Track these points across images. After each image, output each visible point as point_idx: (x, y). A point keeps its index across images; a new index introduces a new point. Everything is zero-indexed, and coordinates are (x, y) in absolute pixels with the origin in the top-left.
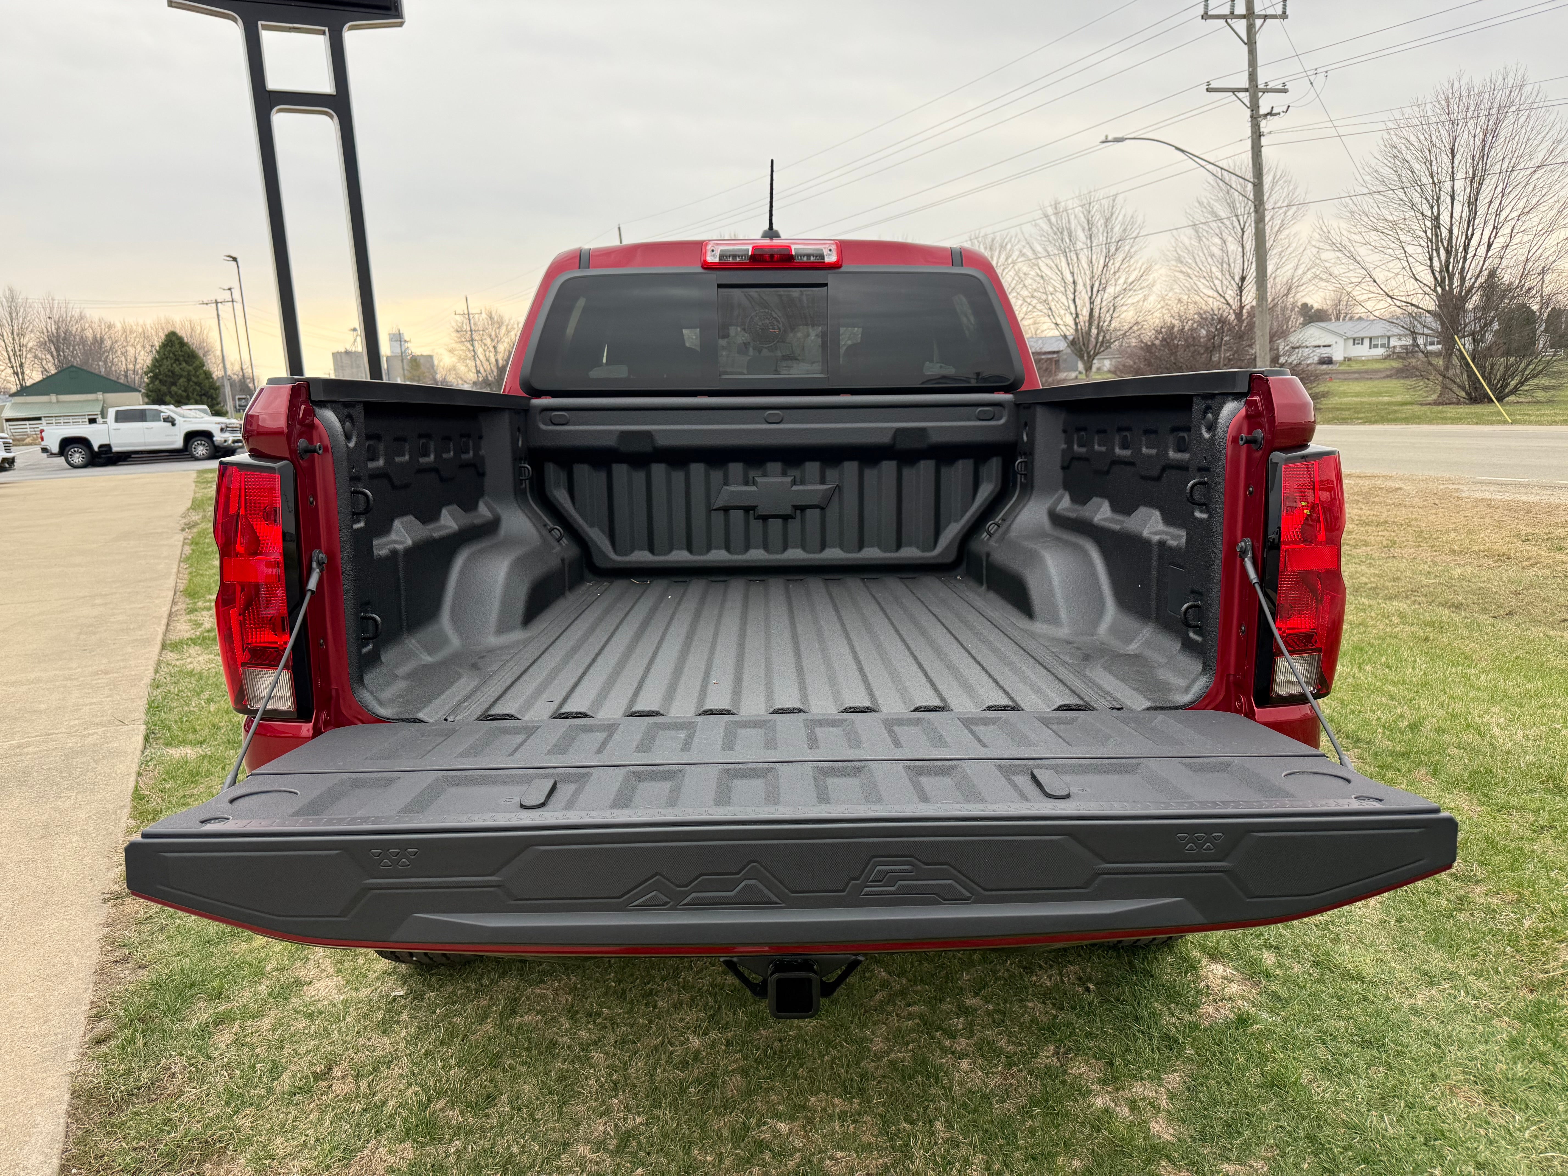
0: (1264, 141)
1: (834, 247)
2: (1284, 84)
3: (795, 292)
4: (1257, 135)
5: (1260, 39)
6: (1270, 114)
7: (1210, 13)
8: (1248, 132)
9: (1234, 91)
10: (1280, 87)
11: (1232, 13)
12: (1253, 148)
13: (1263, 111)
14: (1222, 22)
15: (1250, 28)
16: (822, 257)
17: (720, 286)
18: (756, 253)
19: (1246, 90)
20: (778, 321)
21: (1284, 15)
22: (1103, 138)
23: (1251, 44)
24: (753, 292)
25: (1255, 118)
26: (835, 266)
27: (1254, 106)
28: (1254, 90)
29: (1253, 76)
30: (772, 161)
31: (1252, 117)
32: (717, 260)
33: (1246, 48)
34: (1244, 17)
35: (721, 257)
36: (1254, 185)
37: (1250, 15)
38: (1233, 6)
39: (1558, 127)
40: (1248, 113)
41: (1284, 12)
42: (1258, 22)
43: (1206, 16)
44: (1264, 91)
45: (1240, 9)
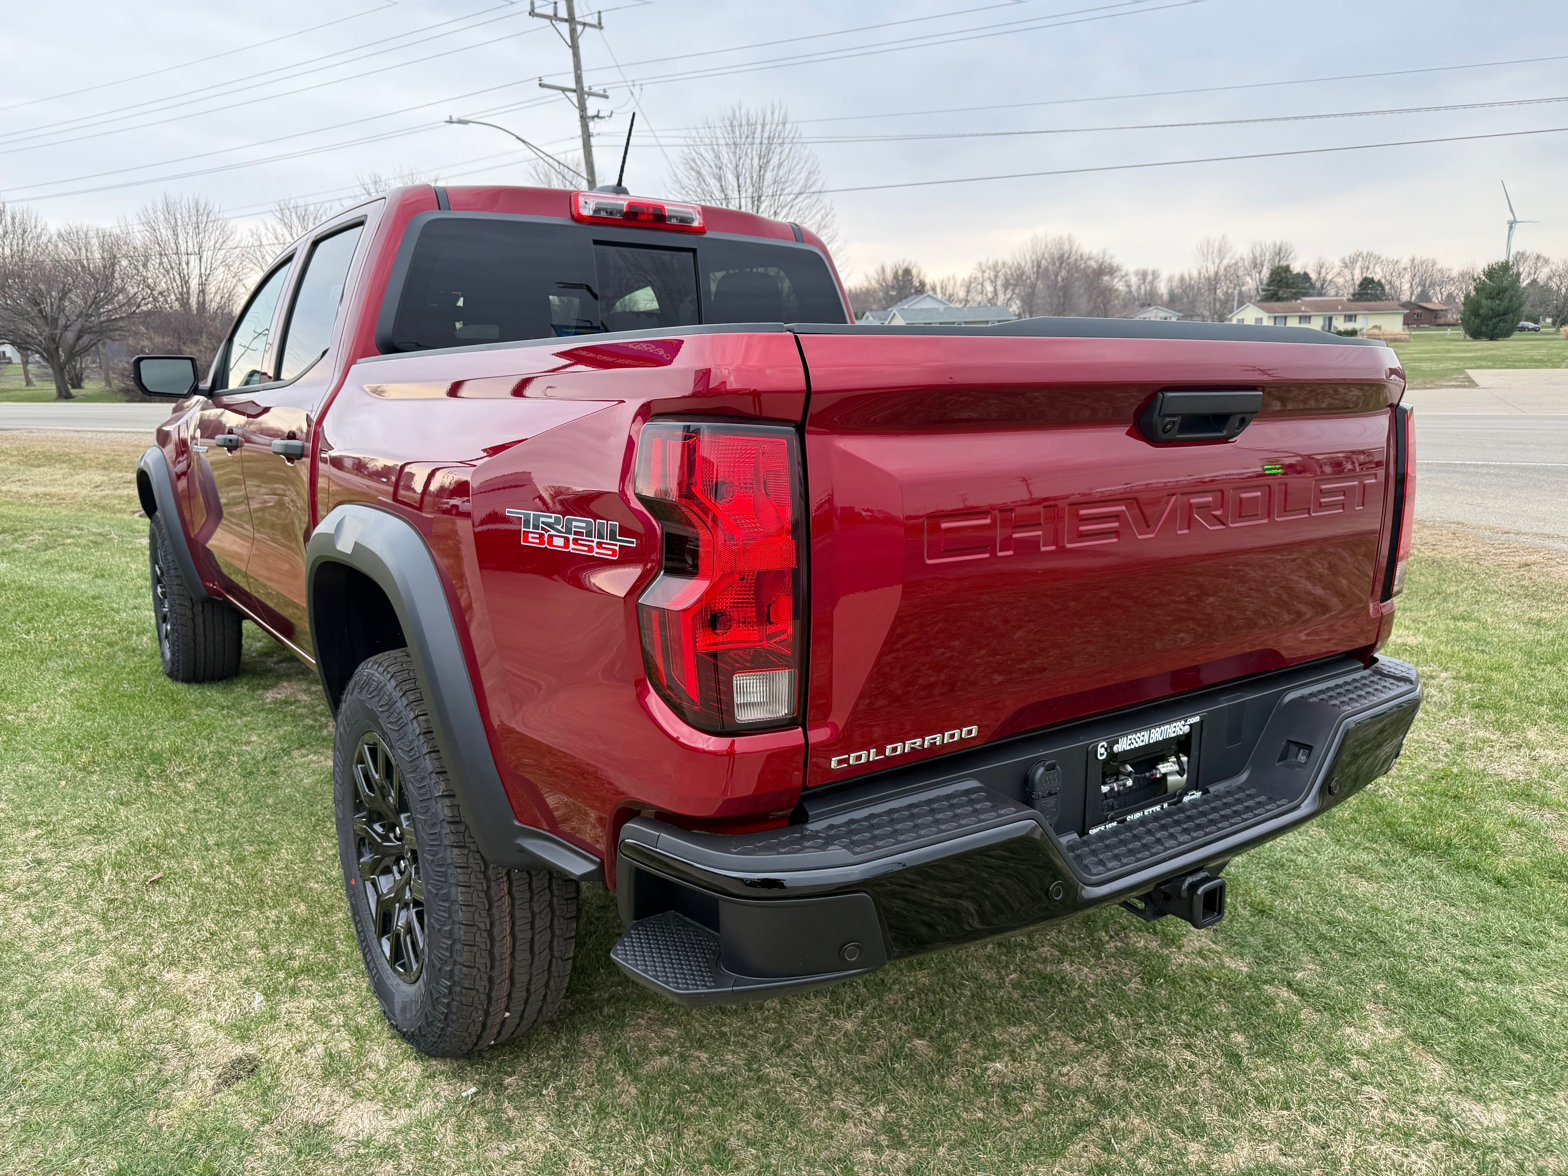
0: (593, 141)
1: (699, 212)
2: (605, 91)
3: (666, 255)
4: (587, 136)
5: (582, 43)
6: (597, 116)
7: (536, 11)
8: (579, 131)
9: (564, 90)
10: (601, 92)
11: (556, 15)
12: (584, 146)
13: (591, 112)
14: (547, 22)
15: (573, 32)
16: (689, 220)
17: (596, 242)
18: (632, 210)
19: (574, 91)
21: (600, 26)
22: (448, 119)
23: (575, 47)
24: (630, 251)
25: (584, 119)
26: (701, 231)
27: (582, 108)
28: (581, 92)
29: (579, 79)
30: (634, 114)
31: (581, 117)
32: (591, 213)
33: (570, 51)
34: (566, 20)
35: (597, 210)
36: (589, 182)
37: (571, 20)
38: (556, 8)
39: (811, 161)
40: (576, 114)
41: (600, 23)
42: (579, 28)
43: (532, 13)
44: (590, 94)
45: (563, 13)
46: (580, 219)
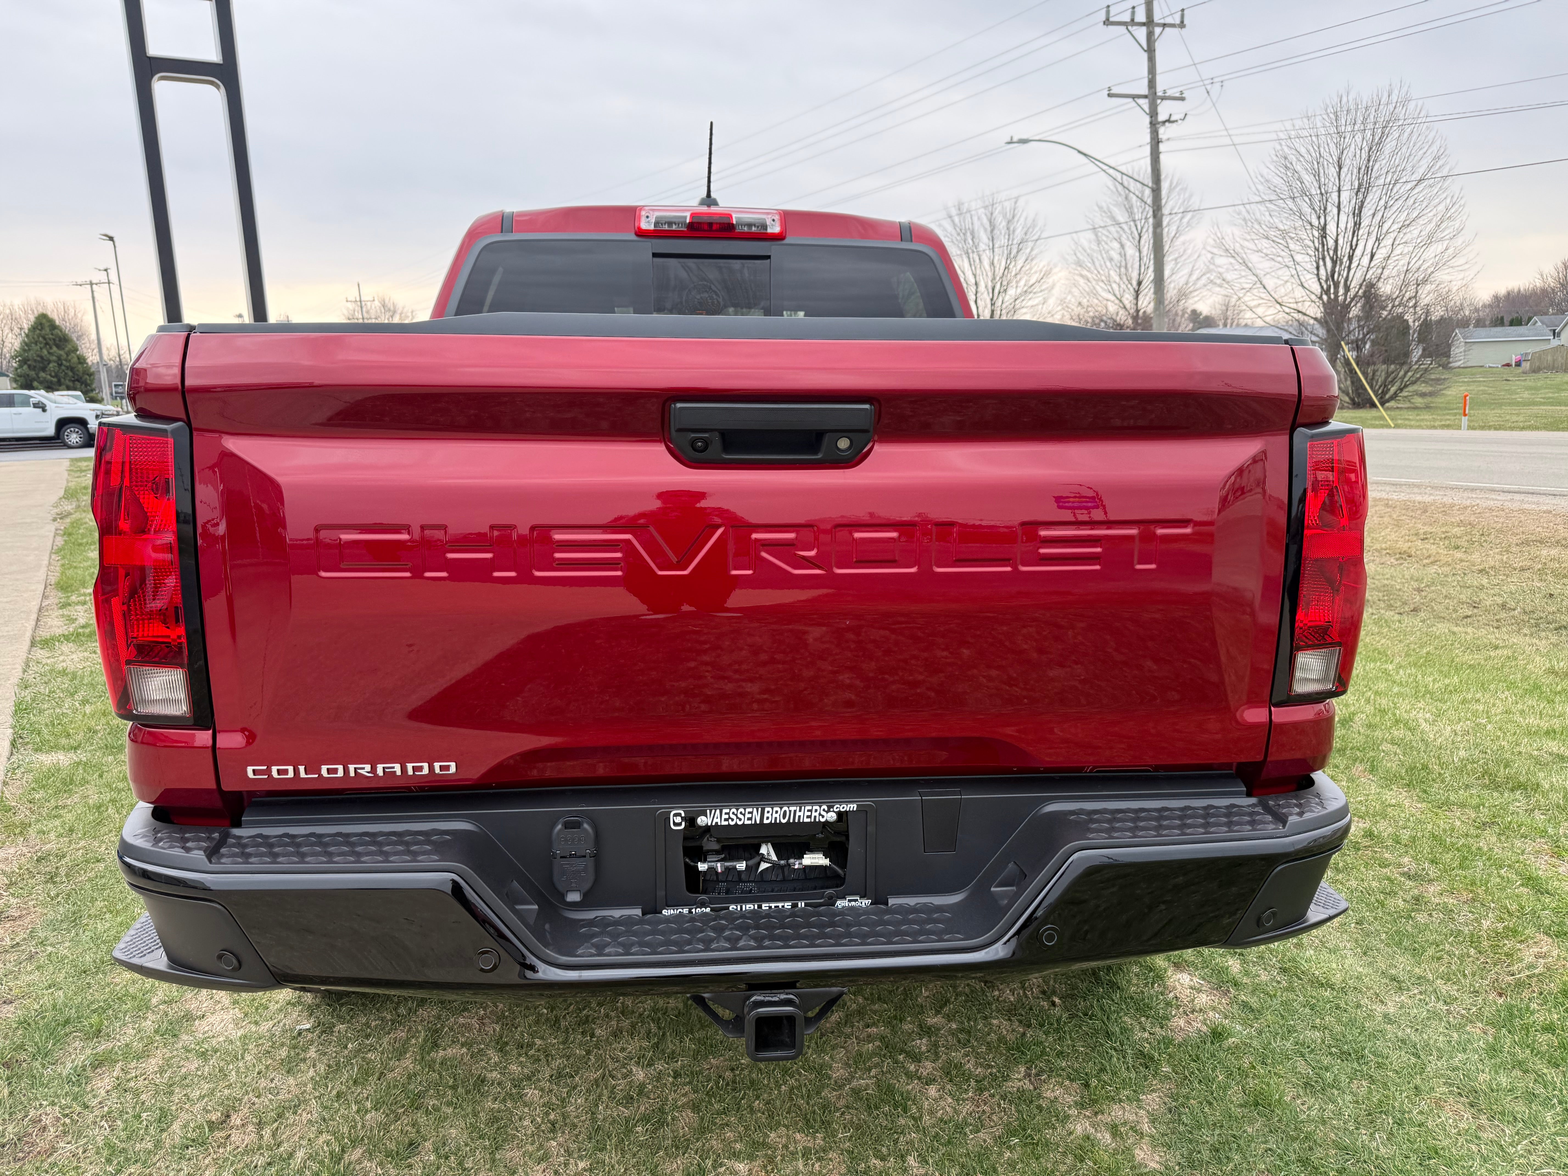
0: (1162, 147)
1: (777, 218)
2: (1181, 92)
3: (736, 264)
4: (1156, 142)
5: (1159, 46)
6: (1169, 121)
7: (1111, 19)
8: (1147, 138)
9: (1134, 97)
10: (1178, 95)
11: (1133, 20)
12: (1152, 154)
13: (1162, 117)
14: (1122, 29)
15: (1150, 36)
16: (765, 226)
17: (655, 255)
18: (694, 220)
19: (1146, 97)
20: (717, 295)
21: (1182, 25)
22: (1009, 140)
23: (1151, 51)
24: (690, 262)
25: (1154, 126)
26: (778, 238)
27: (1153, 113)
28: (1153, 97)
29: (1152, 83)
30: (712, 123)
31: (1151, 123)
32: (652, 227)
33: (1145, 56)
34: (1143, 24)
35: (656, 224)
36: (1153, 190)
37: (1149, 23)
38: (1133, 13)
39: (1438, 143)
40: (1147, 120)
41: (1182, 22)
42: (1158, 30)
43: (1107, 22)
44: (1163, 98)
45: (1141, 17)
46: (642, 234)
